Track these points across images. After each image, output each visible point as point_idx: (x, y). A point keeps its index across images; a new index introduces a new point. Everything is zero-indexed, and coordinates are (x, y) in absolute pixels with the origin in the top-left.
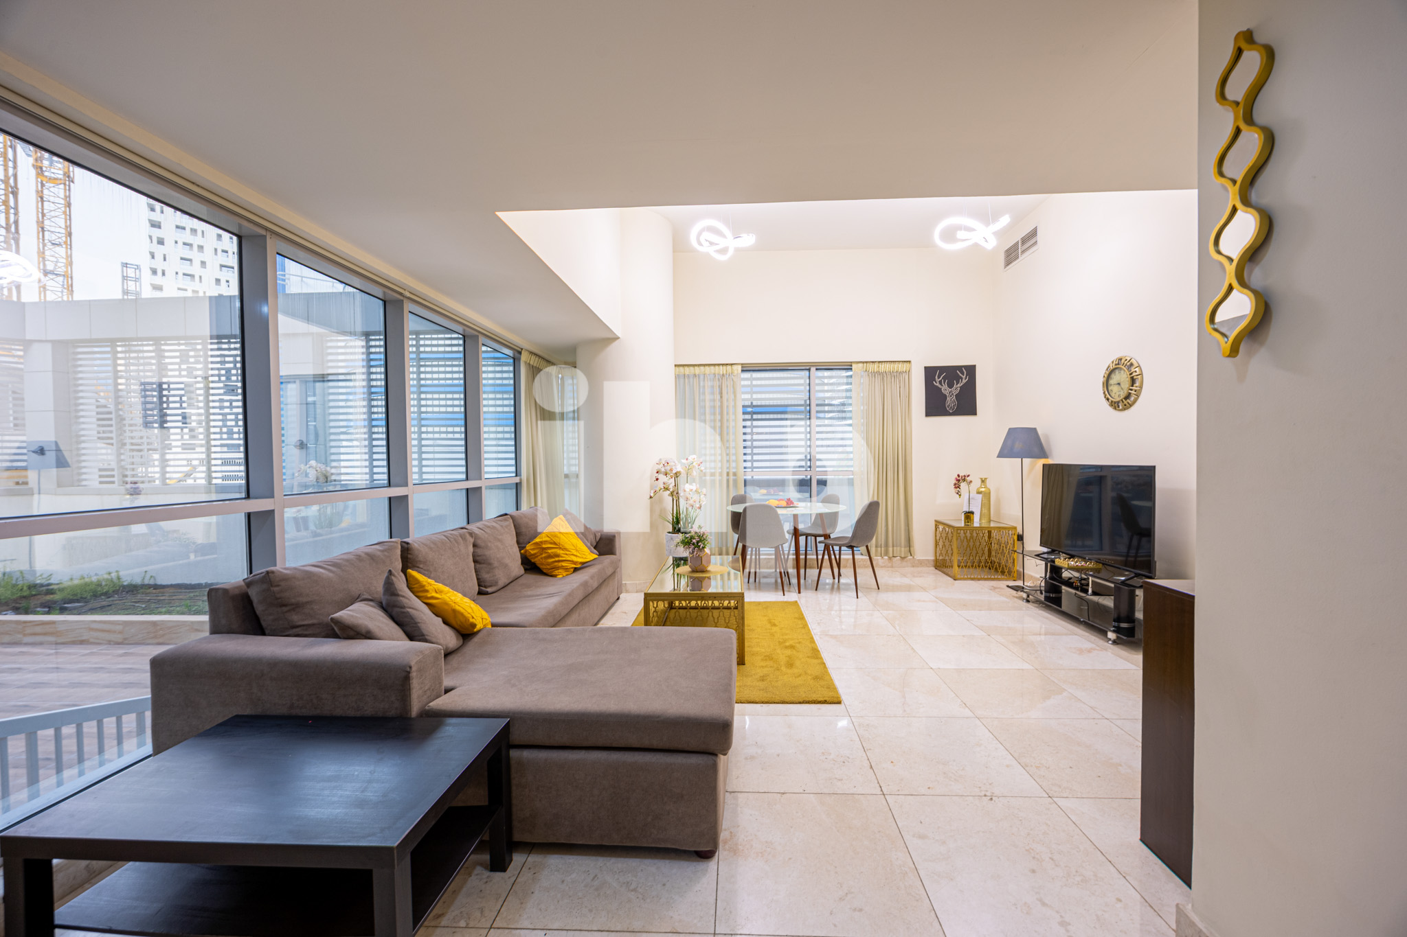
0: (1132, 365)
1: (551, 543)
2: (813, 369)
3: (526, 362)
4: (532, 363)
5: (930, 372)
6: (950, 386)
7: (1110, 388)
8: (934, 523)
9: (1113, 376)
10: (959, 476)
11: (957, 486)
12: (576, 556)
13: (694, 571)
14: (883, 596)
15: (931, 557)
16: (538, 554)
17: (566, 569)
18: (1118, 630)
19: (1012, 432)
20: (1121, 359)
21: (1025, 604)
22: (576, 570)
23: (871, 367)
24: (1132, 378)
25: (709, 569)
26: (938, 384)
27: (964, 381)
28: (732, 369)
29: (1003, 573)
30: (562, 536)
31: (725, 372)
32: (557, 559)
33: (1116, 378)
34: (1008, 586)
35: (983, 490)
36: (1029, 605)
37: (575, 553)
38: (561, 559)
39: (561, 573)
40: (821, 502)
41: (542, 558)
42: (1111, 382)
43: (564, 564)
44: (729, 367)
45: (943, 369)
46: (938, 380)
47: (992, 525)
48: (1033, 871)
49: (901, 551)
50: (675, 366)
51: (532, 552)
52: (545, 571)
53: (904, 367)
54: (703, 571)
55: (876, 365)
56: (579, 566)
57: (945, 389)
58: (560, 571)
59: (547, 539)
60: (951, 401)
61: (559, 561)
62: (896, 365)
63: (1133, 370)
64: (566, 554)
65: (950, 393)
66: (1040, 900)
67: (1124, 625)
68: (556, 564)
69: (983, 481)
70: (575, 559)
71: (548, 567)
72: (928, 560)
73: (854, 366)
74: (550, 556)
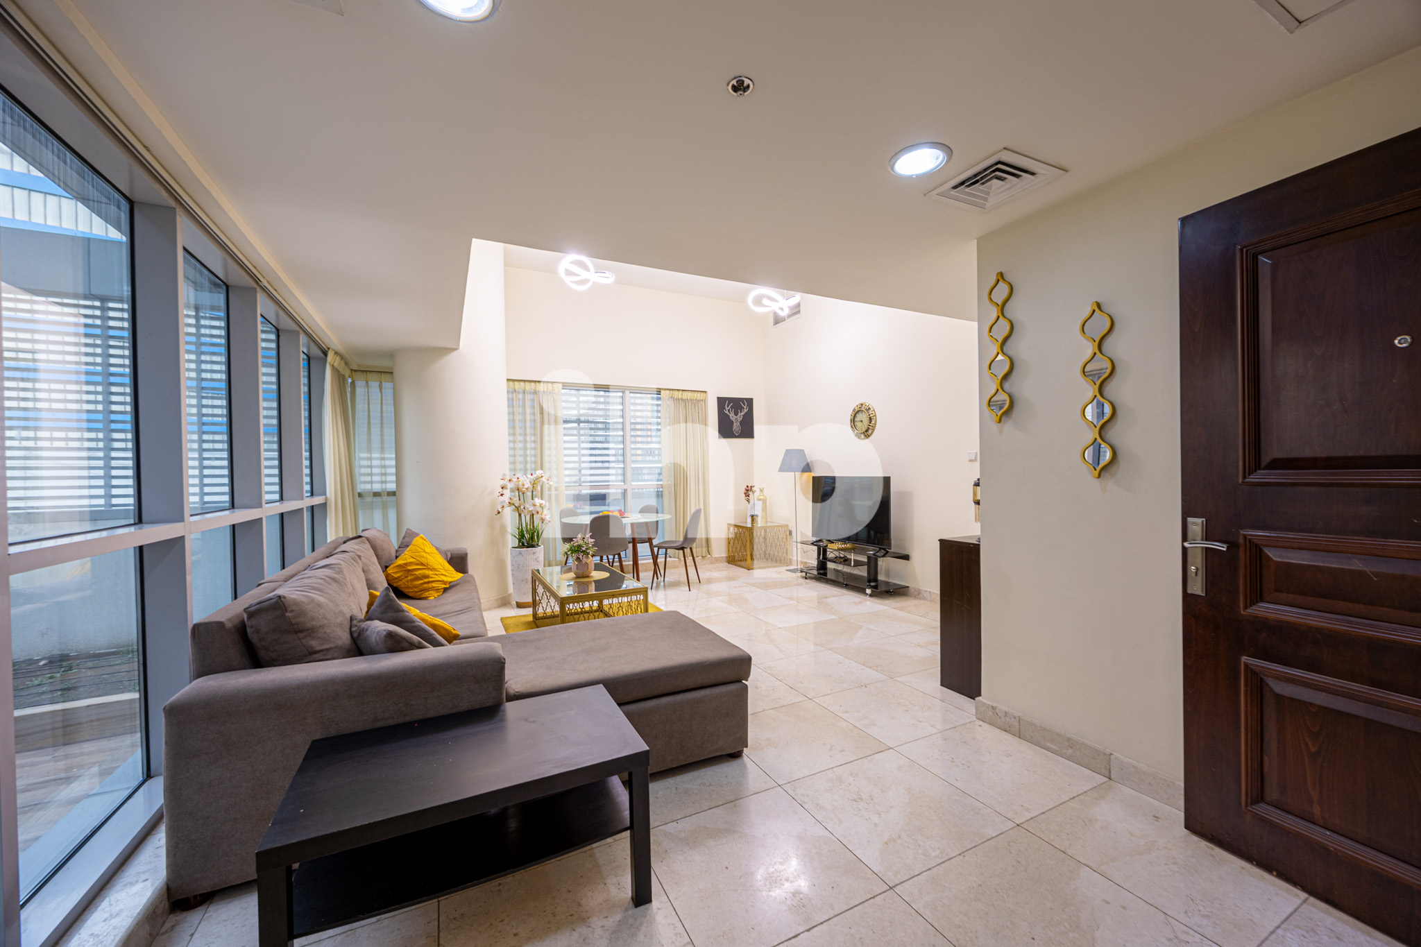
0: (869, 408)
1: (417, 564)
2: (627, 392)
3: (330, 363)
4: (335, 365)
5: (722, 402)
6: (736, 414)
7: (855, 424)
8: (726, 525)
9: (857, 415)
10: (747, 487)
11: (747, 495)
12: (445, 576)
13: (578, 577)
14: (704, 587)
15: (724, 554)
16: (403, 577)
17: (437, 590)
18: (871, 587)
19: (788, 452)
20: (862, 405)
21: (804, 580)
22: (445, 590)
23: (676, 394)
24: (870, 418)
25: (592, 575)
26: (727, 412)
27: (746, 411)
28: (553, 387)
29: (776, 561)
30: (428, 555)
31: (545, 390)
32: (426, 580)
33: (859, 417)
34: (787, 570)
35: (761, 497)
36: (807, 581)
37: (444, 573)
38: (430, 580)
39: (433, 595)
40: (640, 512)
41: (408, 581)
42: (856, 419)
43: (434, 585)
44: (550, 385)
45: (731, 400)
46: (727, 409)
47: (768, 524)
48: (907, 711)
49: (702, 551)
50: (508, 380)
51: (395, 576)
52: (410, 595)
53: (700, 396)
54: (588, 577)
55: (680, 392)
56: (448, 586)
57: (732, 415)
58: (430, 592)
59: (412, 560)
60: (736, 427)
61: (428, 582)
62: (696, 394)
63: (870, 413)
64: (436, 575)
65: (736, 419)
66: (918, 721)
67: (873, 584)
68: (425, 585)
69: (761, 490)
70: (445, 579)
71: (416, 590)
72: (722, 557)
73: (662, 392)
74: (418, 578)
